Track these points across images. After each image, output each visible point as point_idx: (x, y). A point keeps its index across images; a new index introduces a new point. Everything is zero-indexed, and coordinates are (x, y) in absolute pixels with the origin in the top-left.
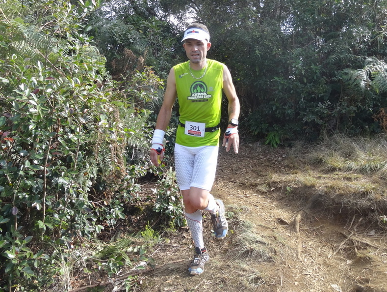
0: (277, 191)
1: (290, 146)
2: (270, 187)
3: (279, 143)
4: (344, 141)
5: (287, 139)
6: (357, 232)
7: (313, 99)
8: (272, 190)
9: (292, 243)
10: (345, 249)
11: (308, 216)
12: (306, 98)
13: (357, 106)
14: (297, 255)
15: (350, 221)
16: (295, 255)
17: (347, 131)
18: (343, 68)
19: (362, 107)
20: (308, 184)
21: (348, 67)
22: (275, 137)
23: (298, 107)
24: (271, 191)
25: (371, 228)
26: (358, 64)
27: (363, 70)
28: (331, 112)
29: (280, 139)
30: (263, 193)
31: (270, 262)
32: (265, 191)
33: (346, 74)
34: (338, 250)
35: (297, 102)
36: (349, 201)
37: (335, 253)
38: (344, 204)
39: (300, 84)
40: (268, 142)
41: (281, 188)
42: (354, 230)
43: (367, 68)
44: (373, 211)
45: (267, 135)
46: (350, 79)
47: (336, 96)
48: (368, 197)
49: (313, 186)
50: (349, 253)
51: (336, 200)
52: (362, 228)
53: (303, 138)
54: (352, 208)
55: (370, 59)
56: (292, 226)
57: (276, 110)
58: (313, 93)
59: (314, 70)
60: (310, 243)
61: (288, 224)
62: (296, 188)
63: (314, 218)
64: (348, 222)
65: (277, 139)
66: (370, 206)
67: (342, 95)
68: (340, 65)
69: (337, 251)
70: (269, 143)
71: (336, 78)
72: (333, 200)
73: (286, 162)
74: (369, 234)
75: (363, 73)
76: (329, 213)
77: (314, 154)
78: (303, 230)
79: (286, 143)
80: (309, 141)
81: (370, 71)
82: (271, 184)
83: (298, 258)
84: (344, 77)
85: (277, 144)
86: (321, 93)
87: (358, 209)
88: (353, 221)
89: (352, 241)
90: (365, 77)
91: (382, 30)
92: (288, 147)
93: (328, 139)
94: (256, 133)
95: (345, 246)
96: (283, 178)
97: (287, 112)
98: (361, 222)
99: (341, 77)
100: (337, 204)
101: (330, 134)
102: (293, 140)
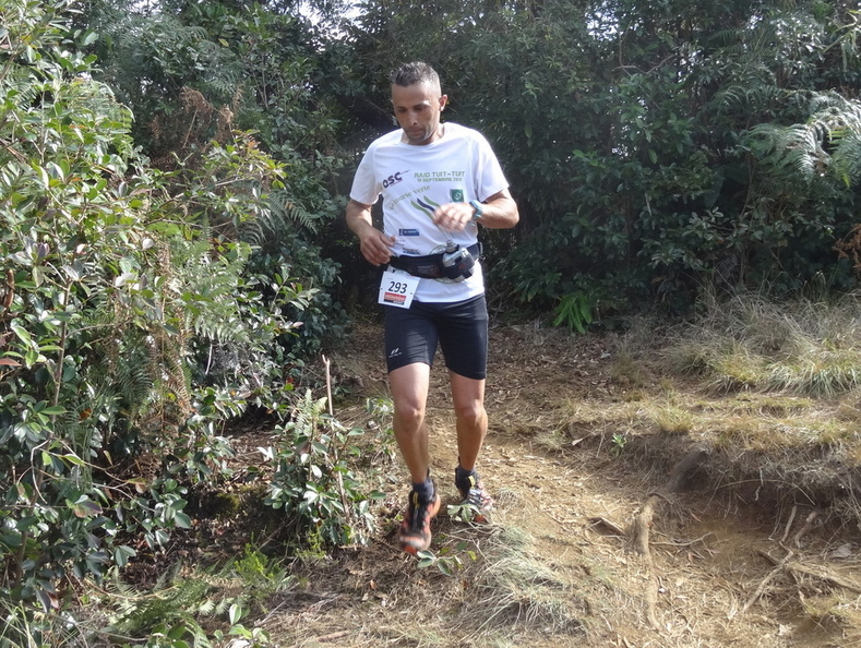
0: (590, 446)
1: (620, 329)
2: (569, 436)
3: (589, 321)
4: (759, 312)
5: (611, 312)
6: (802, 549)
7: (678, 206)
8: (574, 443)
9: (631, 582)
10: (773, 597)
11: (672, 511)
12: (658, 204)
13: (792, 221)
14: (645, 614)
15: (784, 521)
16: (639, 614)
17: (767, 286)
18: (753, 123)
19: (805, 222)
20: (671, 426)
21: (765, 119)
22: (579, 306)
23: (636, 227)
24: (572, 448)
25: (841, 539)
26: (792, 111)
27: (806, 126)
28: (724, 237)
29: (593, 313)
30: (552, 453)
31: (573, 633)
32: (557, 446)
33: (762, 137)
34: (754, 599)
35: (634, 214)
36: (780, 469)
37: (746, 607)
38: (767, 476)
39: (640, 168)
40: (561, 319)
41: (598, 437)
42: (794, 546)
43: (817, 121)
44: (842, 494)
45: (558, 302)
46: (773, 150)
47: (736, 196)
48: (829, 456)
49: (683, 431)
50: (785, 605)
51: (745, 467)
52: (816, 540)
53: (653, 308)
54: (787, 488)
55: (824, 98)
56: (630, 538)
57: (580, 237)
58: (676, 189)
59: (676, 128)
60: (680, 582)
61: (618, 533)
62: (637, 437)
63: (687, 514)
64: (777, 524)
65: (585, 312)
66: (836, 480)
67: (751, 192)
68: (744, 115)
69: (751, 602)
70: (565, 323)
71: (735, 149)
72: (737, 466)
73: (610, 371)
74: (835, 555)
75: (807, 134)
76: (726, 501)
77: (683, 348)
78: (659, 547)
79: (608, 322)
80: (669, 316)
81: (824, 128)
82: (572, 430)
83: (647, 622)
84: (755, 144)
85: (584, 323)
86: (696, 190)
87: (805, 489)
88: (791, 521)
89: (789, 573)
90: (814, 145)
91: (853, 21)
92: (614, 331)
93: (718, 309)
94: (530, 298)
95: (771, 588)
96: (604, 413)
97: (608, 241)
98: (813, 523)
99: (748, 145)
100: (749, 476)
101: (723, 295)
102: (625, 312)
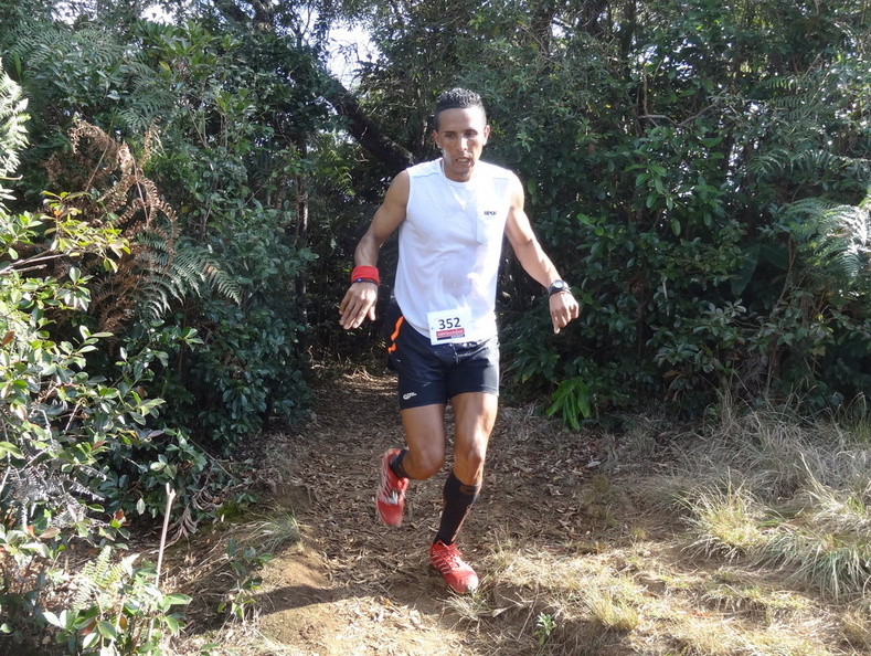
0: (512, 622)
2: (492, 601)
3: (587, 414)
8: (496, 613)
12: (676, 286)
13: (833, 324)
19: (851, 327)
21: (818, 191)
24: (493, 620)
29: (591, 406)
32: (472, 616)
33: (804, 217)
40: (555, 409)
41: (526, 611)
45: (555, 387)
46: (816, 234)
53: (663, 407)
58: (695, 271)
62: (568, 622)
65: (582, 405)
67: (789, 283)
71: (772, 228)
75: (857, 220)
85: (580, 417)
86: (720, 274)
94: (524, 379)
96: (543, 573)
99: (786, 225)
